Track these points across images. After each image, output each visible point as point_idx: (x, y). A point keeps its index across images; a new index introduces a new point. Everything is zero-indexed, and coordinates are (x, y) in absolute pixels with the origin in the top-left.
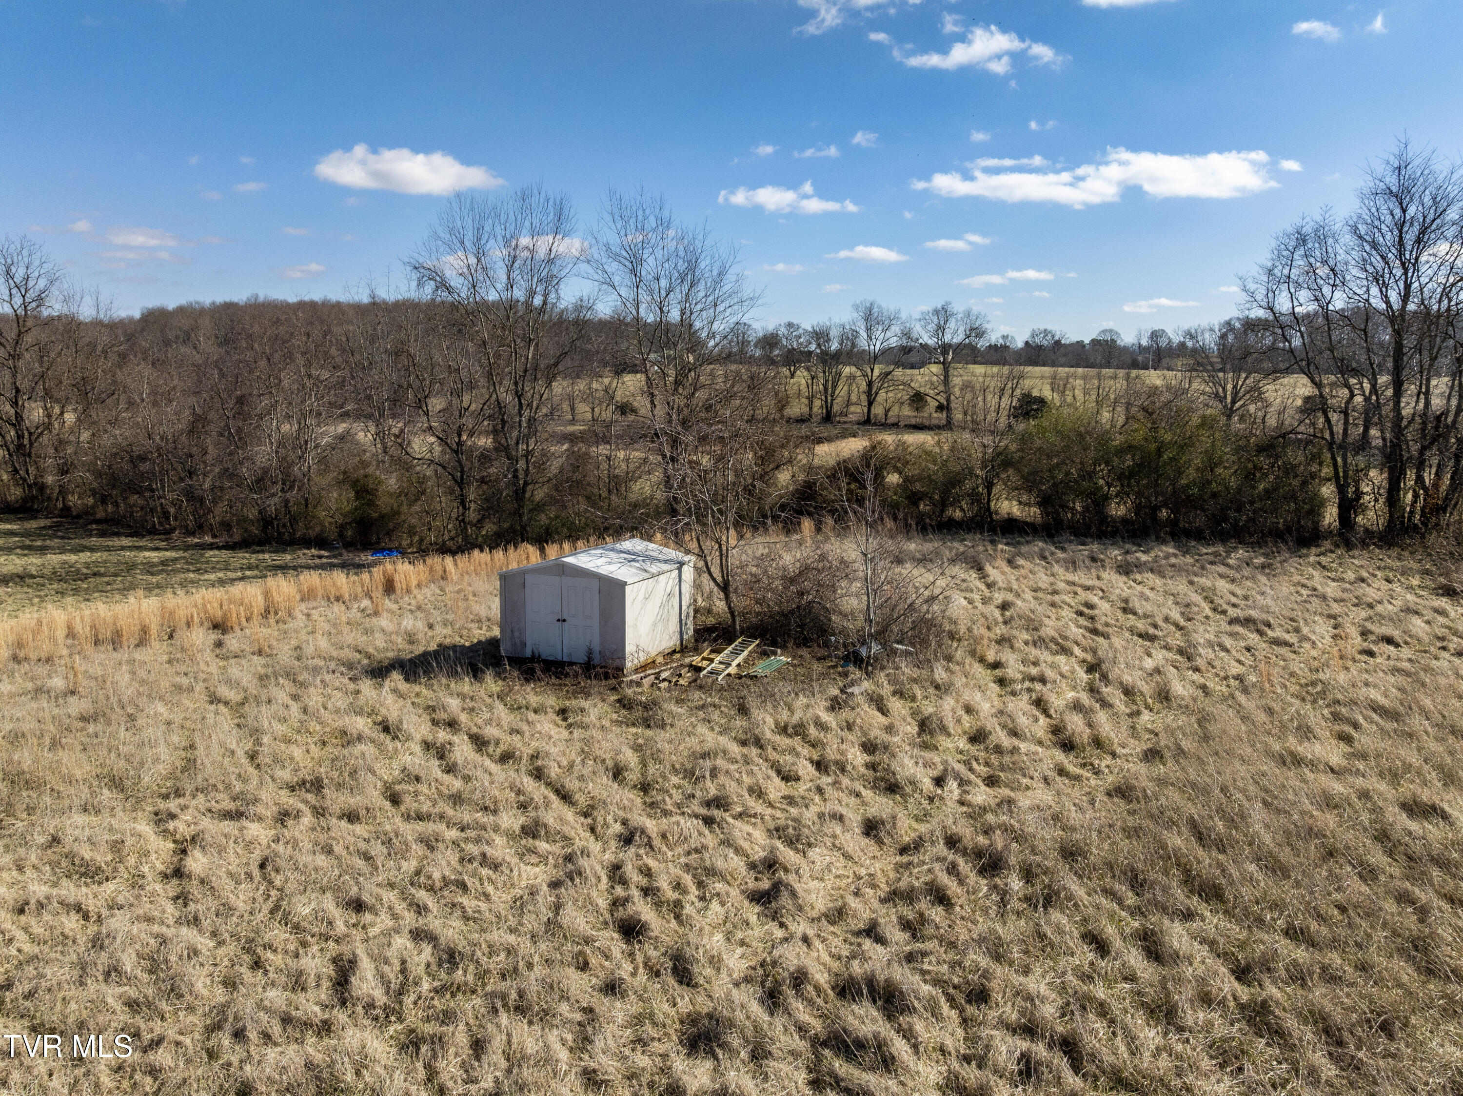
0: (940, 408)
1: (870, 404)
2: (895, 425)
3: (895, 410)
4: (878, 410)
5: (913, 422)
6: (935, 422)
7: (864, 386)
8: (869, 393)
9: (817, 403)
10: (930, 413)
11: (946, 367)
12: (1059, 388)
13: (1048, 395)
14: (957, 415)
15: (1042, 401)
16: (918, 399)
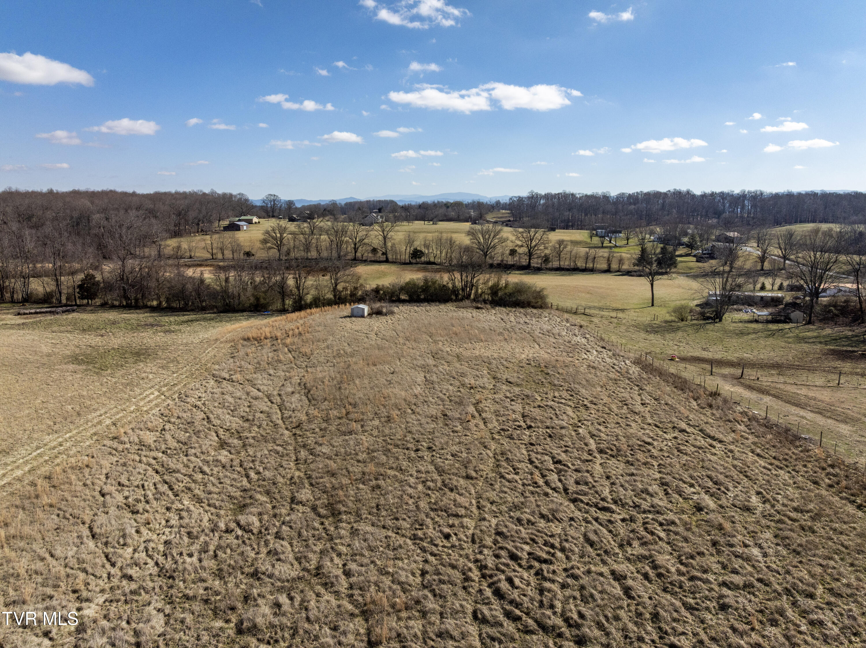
0: (383, 254)
1: (356, 252)
2: (365, 261)
3: (366, 254)
4: (359, 255)
5: (373, 259)
6: (381, 259)
7: (353, 246)
8: (355, 248)
9: (334, 252)
10: (379, 256)
11: (385, 238)
12: (427, 246)
13: (423, 249)
14: (390, 257)
15: (421, 251)
16: (374, 250)
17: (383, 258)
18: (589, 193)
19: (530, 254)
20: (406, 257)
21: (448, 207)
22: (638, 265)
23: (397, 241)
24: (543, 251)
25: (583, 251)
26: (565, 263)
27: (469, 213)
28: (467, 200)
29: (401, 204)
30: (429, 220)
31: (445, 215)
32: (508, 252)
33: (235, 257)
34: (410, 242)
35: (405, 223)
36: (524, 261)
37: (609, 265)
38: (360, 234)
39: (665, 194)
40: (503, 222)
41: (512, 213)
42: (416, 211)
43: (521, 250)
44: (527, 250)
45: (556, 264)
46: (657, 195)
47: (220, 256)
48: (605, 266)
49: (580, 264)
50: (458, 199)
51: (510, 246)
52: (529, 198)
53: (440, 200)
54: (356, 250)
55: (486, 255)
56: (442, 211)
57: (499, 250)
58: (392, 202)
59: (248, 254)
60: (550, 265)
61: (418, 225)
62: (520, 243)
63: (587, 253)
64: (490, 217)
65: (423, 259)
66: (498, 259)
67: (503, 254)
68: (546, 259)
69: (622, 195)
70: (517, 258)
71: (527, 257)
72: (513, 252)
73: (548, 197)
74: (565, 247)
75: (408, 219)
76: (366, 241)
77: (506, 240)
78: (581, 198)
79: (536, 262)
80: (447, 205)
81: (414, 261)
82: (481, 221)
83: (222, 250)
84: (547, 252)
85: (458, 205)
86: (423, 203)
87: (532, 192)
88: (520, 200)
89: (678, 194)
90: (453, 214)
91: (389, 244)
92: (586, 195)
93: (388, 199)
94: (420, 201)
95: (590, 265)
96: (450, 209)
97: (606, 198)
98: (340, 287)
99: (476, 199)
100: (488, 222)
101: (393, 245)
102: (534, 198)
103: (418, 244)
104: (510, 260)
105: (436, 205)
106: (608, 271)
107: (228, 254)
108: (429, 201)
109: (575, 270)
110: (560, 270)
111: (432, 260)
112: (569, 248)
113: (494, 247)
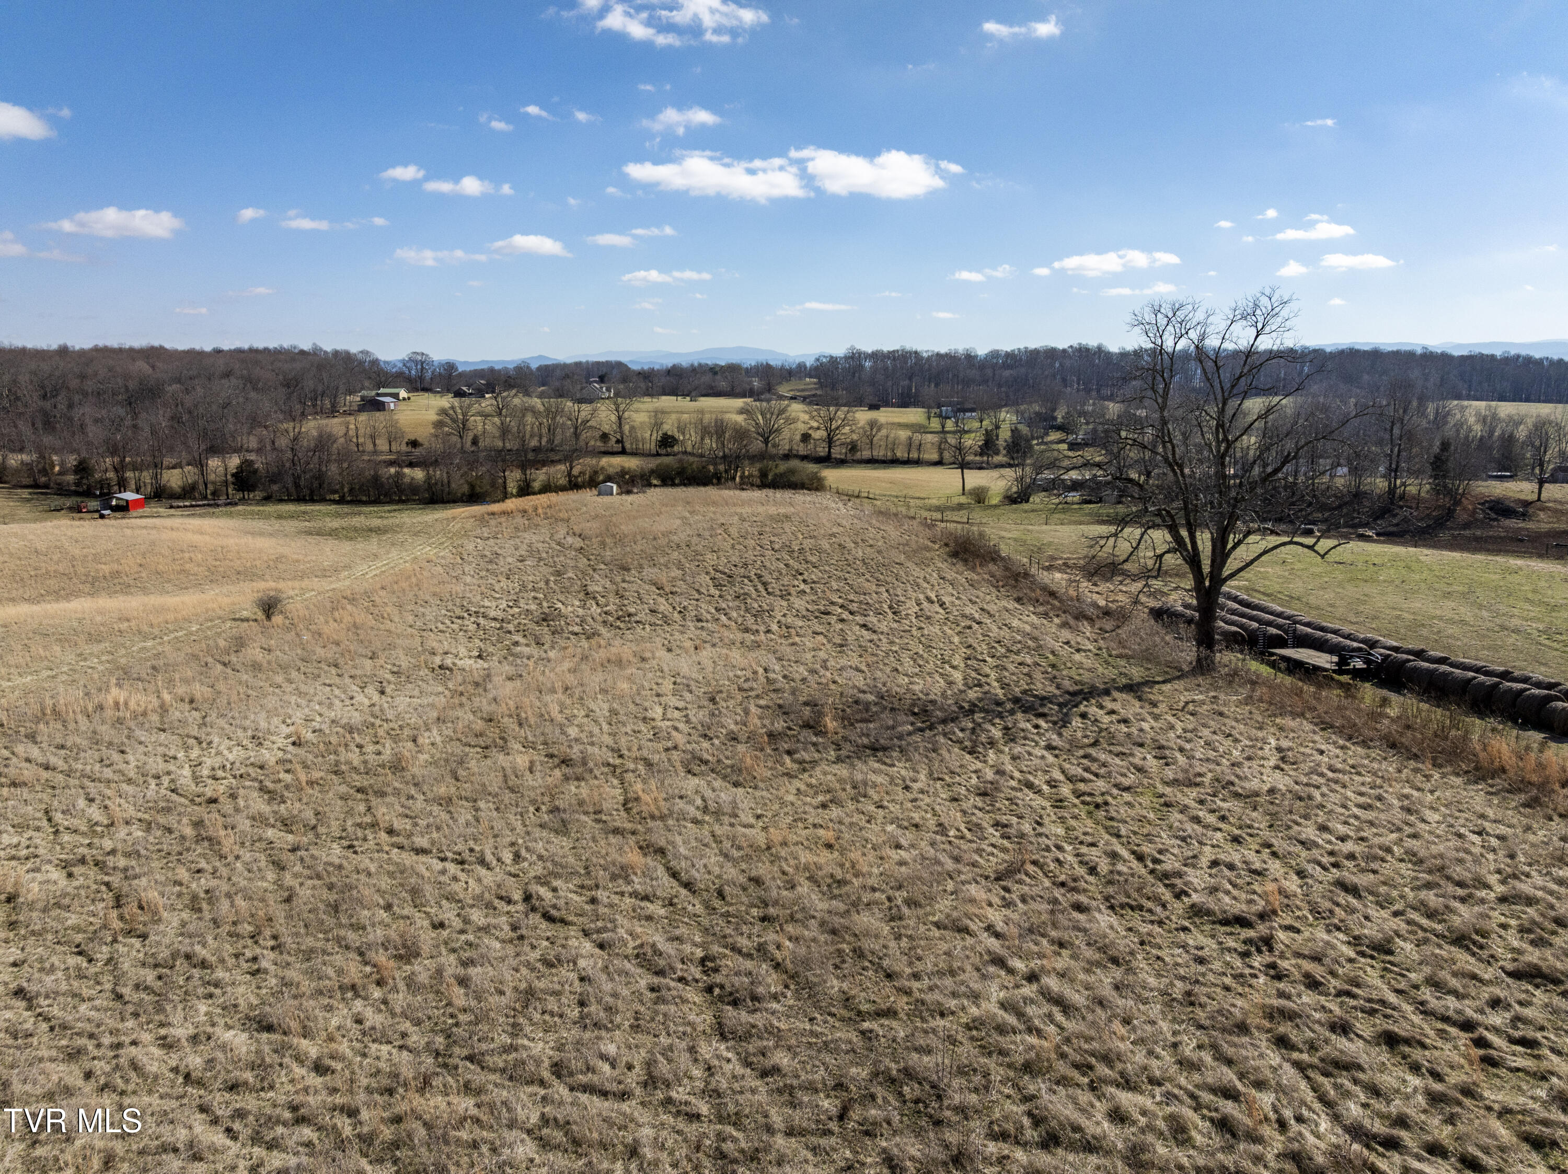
0: (618, 441)
1: (577, 439)
2: (591, 452)
3: (592, 443)
4: (581, 443)
5: (603, 449)
6: (615, 450)
7: (572, 430)
10: (612, 444)
11: (620, 418)
12: (681, 429)
13: (677, 435)
14: (628, 446)
15: (673, 437)
16: (605, 437)
17: (618, 447)
18: (943, 350)
19: (830, 441)
20: (652, 446)
21: (715, 373)
22: (981, 455)
23: (637, 424)
24: (846, 434)
25: (903, 434)
26: (879, 453)
27: (750, 383)
28: (748, 361)
29: (635, 367)
30: (684, 395)
31: (712, 388)
32: (798, 437)
33: (394, 448)
34: (658, 425)
35: (647, 399)
36: (822, 451)
37: (941, 454)
38: (583, 414)
39: (1064, 351)
40: (805, 398)
41: (820, 383)
42: (663, 380)
43: (817, 435)
44: (825, 434)
45: (866, 454)
46: (1051, 354)
47: (369, 447)
48: (935, 457)
49: (901, 454)
50: (734, 359)
51: (801, 427)
52: (846, 358)
53: (703, 362)
54: (576, 435)
55: (766, 441)
56: (707, 378)
57: (786, 434)
58: (619, 364)
59: (414, 444)
60: (858, 456)
61: (667, 402)
62: (815, 424)
63: (910, 438)
64: (784, 390)
65: (676, 448)
66: (785, 447)
67: (791, 441)
68: (853, 447)
69: (995, 354)
70: (811, 446)
71: (825, 445)
72: (806, 437)
73: (876, 356)
74: (879, 430)
75: (649, 393)
76: (591, 423)
77: (795, 421)
78: (929, 358)
79: (837, 452)
80: (714, 370)
81: (663, 452)
82: (768, 396)
83: (373, 438)
84: (855, 437)
85: (733, 369)
86: (674, 367)
87: (853, 348)
88: (833, 360)
89: (1083, 352)
90: (723, 385)
91: (626, 428)
92: (938, 354)
93: (612, 358)
94: (669, 363)
95: (914, 455)
96: (718, 377)
97: (970, 358)
98: (575, 472)
99: (762, 359)
100: (781, 398)
101: (632, 428)
102: (855, 358)
103: (669, 427)
104: (802, 450)
105: (696, 371)
106: (939, 463)
107: (382, 445)
108: (685, 362)
109: (894, 462)
110: (872, 462)
111: (689, 449)
112: (884, 432)
113: (778, 431)
